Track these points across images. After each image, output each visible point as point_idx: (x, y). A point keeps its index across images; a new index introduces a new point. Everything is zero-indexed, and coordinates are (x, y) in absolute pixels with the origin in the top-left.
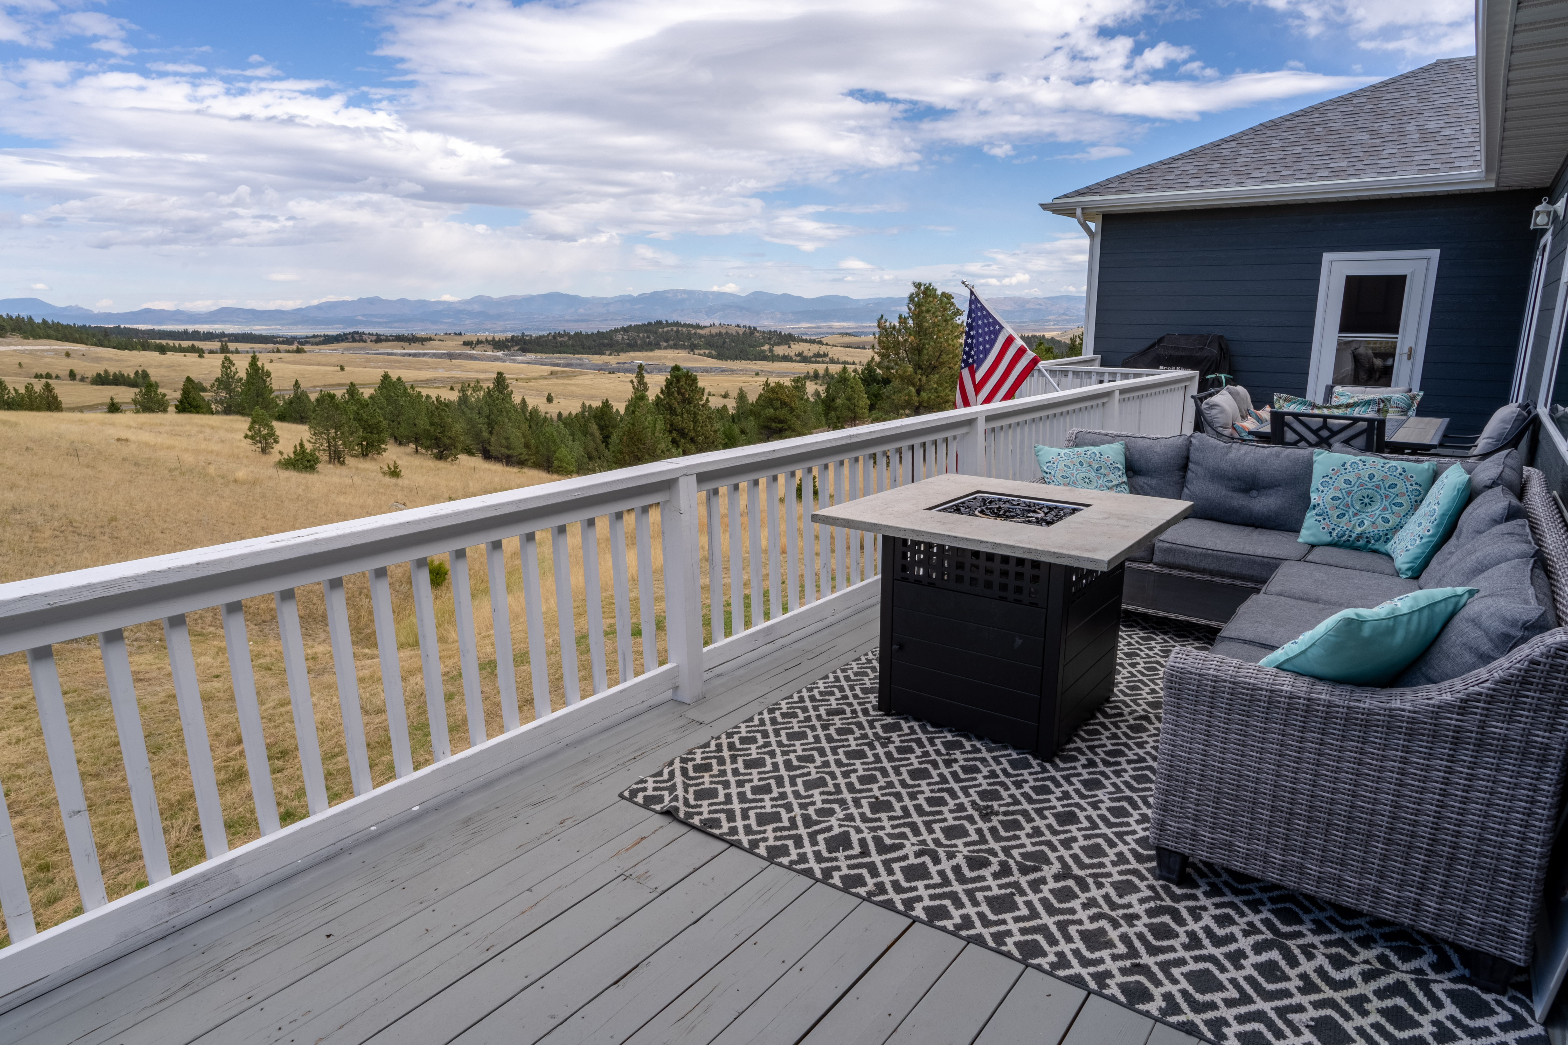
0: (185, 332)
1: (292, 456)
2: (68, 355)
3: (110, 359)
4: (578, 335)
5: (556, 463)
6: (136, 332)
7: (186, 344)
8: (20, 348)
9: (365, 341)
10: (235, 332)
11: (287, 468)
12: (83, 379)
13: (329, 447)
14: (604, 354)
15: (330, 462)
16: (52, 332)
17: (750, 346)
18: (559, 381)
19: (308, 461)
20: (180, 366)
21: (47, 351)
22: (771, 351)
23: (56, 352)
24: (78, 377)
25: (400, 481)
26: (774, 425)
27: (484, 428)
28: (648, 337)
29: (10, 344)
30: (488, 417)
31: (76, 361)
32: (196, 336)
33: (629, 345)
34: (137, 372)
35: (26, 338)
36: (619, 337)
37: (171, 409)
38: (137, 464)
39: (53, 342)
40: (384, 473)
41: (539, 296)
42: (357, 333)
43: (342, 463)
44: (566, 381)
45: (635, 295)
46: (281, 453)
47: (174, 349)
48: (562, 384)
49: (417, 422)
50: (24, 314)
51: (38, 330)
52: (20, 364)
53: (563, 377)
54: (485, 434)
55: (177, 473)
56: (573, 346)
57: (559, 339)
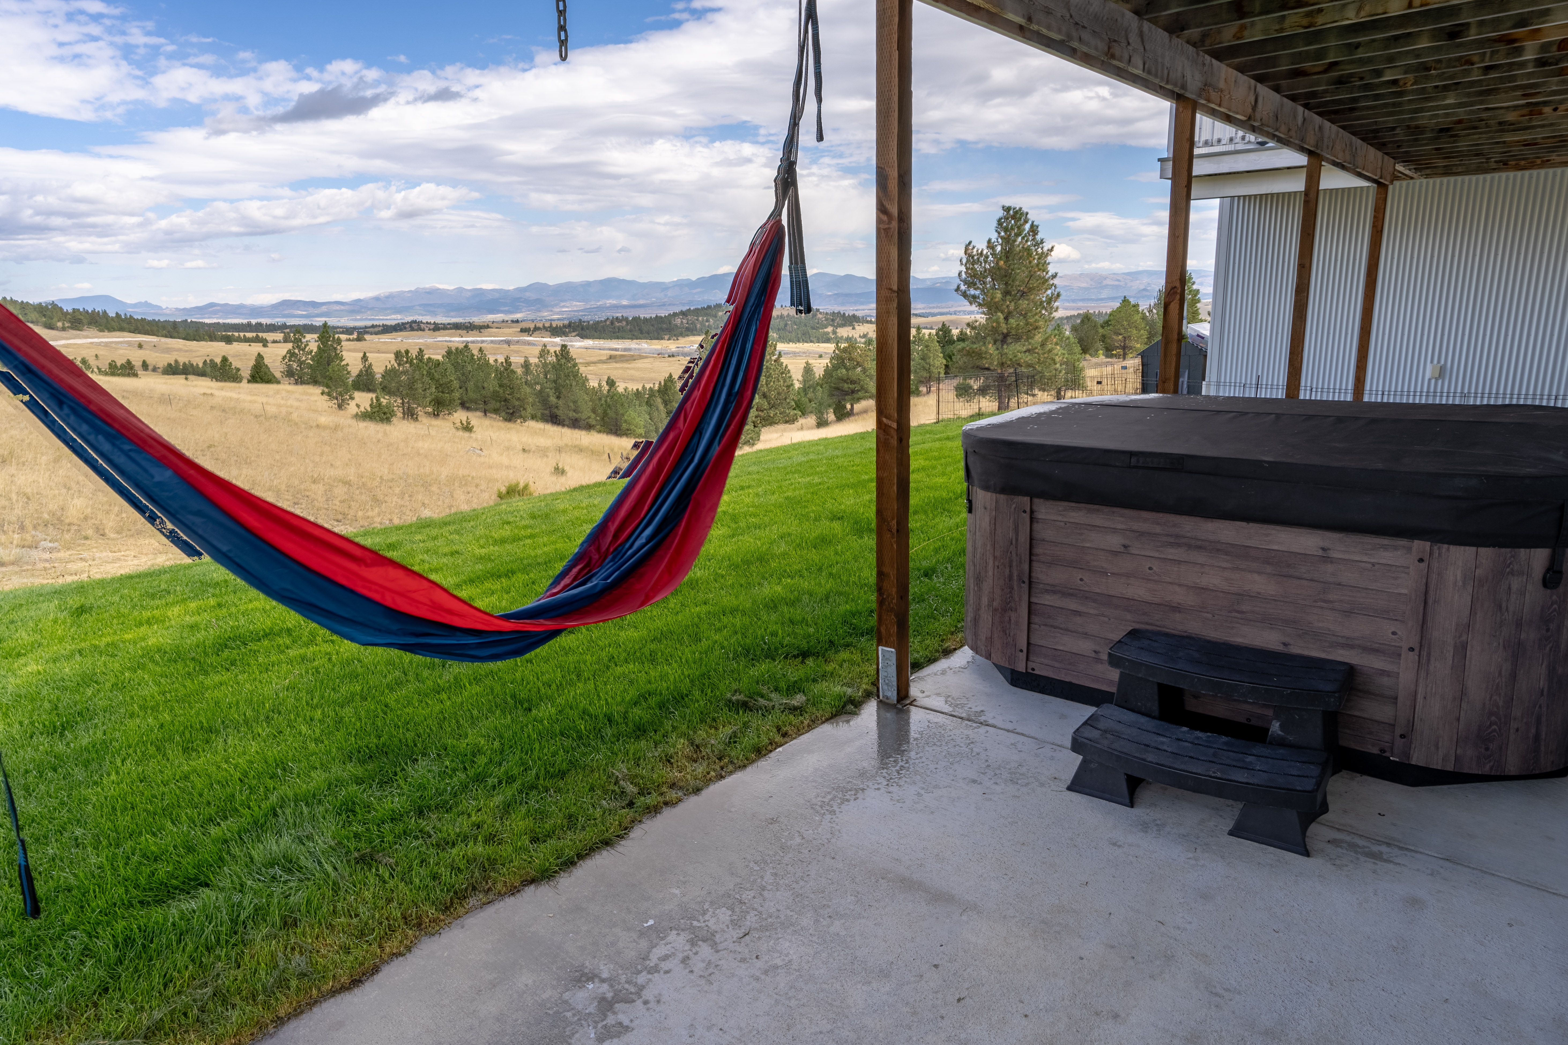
0: (249, 325)
1: (369, 409)
2: (140, 346)
3: (179, 350)
4: (636, 319)
5: (624, 426)
6: (203, 325)
7: (249, 335)
8: (96, 340)
9: (424, 330)
10: (297, 323)
11: (364, 420)
12: (155, 369)
13: (403, 403)
14: (662, 339)
15: (404, 418)
16: (125, 325)
17: (813, 328)
18: (618, 365)
19: (384, 414)
20: (245, 355)
21: (121, 342)
22: (834, 332)
23: (129, 344)
24: (150, 368)
25: (473, 435)
26: (846, 386)
27: (551, 392)
28: (707, 321)
29: (87, 337)
30: (555, 382)
31: (148, 352)
32: (259, 327)
33: (688, 329)
34: (205, 361)
35: (101, 331)
36: (678, 321)
37: (245, 381)
38: (224, 411)
39: (126, 334)
40: (457, 428)
41: (595, 281)
42: (415, 322)
43: (416, 419)
44: (626, 365)
45: (694, 279)
46: (358, 406)
47: (239, 340)
48: (622, 368)
49: (485, 385)
50: (99, 309)
51: (113, 324)
52: (96, 356)
53: (622, 361)
54: (553, 399)
55: (262, 418)
56: (631, 331)
57: (617, 324)
